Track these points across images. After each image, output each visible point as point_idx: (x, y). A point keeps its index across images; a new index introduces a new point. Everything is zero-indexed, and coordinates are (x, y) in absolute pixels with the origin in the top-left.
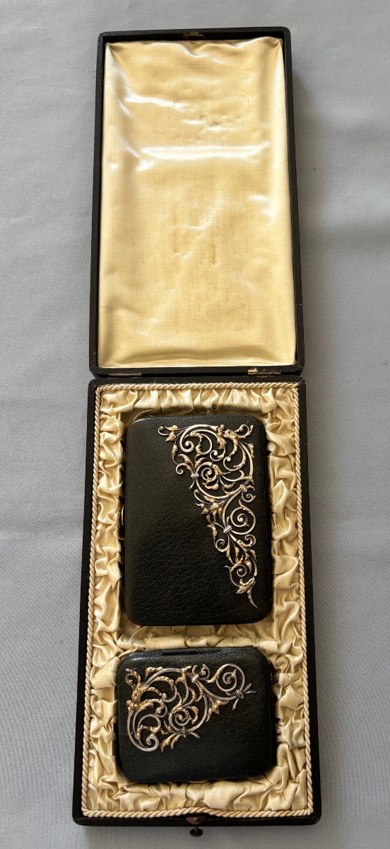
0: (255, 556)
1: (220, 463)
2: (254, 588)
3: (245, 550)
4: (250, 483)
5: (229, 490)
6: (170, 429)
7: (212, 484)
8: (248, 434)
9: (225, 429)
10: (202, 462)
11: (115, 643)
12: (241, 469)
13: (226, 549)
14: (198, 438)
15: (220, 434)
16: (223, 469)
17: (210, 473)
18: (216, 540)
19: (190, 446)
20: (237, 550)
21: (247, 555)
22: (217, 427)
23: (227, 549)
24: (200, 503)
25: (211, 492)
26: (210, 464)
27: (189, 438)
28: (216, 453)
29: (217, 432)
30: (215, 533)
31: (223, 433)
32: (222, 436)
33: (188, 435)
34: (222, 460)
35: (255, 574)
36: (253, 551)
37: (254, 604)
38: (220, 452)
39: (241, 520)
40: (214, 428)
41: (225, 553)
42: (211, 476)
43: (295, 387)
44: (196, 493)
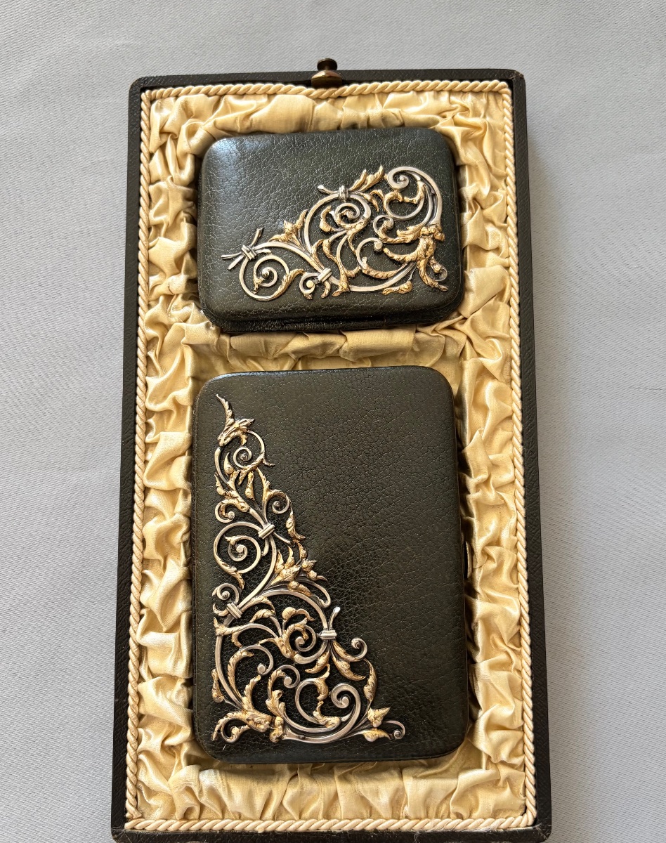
0: (218, 484)
1: (279, 659)
2: (220, 427)
3: (234, 493)
4: (220, 620)
5: (261, 606)
6: (382, 734)
7: (294, 619)
8: (222, 721)
9: (269, 731)
10: (314, 664)
11: (468, 338)
12: (237, 649)
13: (269, 493)
14: (323, 713)
15: (278, 720)
16: (272, 647)
17: (299, 640)
18: (288, 511)
19: (340, 696)
20: (249, 492)
21: (231, 483)
22: (286, 738)
23: (266, 495)
24: (318, 581)
25: (297, 603)
26: (298, 658)
27: (341, 713)
28: (287, 681)
29: (285, 725)
30: (290, 523)
31: (272, 723)
32: (273, 716)
33: (345, 718)
34: (275, 668)
35: (218, 451)
36: (220, 491)
37: (223, 400)
38: (278, 684)
39: (240, 548)
40: (290, 736)
41: (270, 488)
42: (296, 634)
43: (131, 819)
44: (325, 599)
